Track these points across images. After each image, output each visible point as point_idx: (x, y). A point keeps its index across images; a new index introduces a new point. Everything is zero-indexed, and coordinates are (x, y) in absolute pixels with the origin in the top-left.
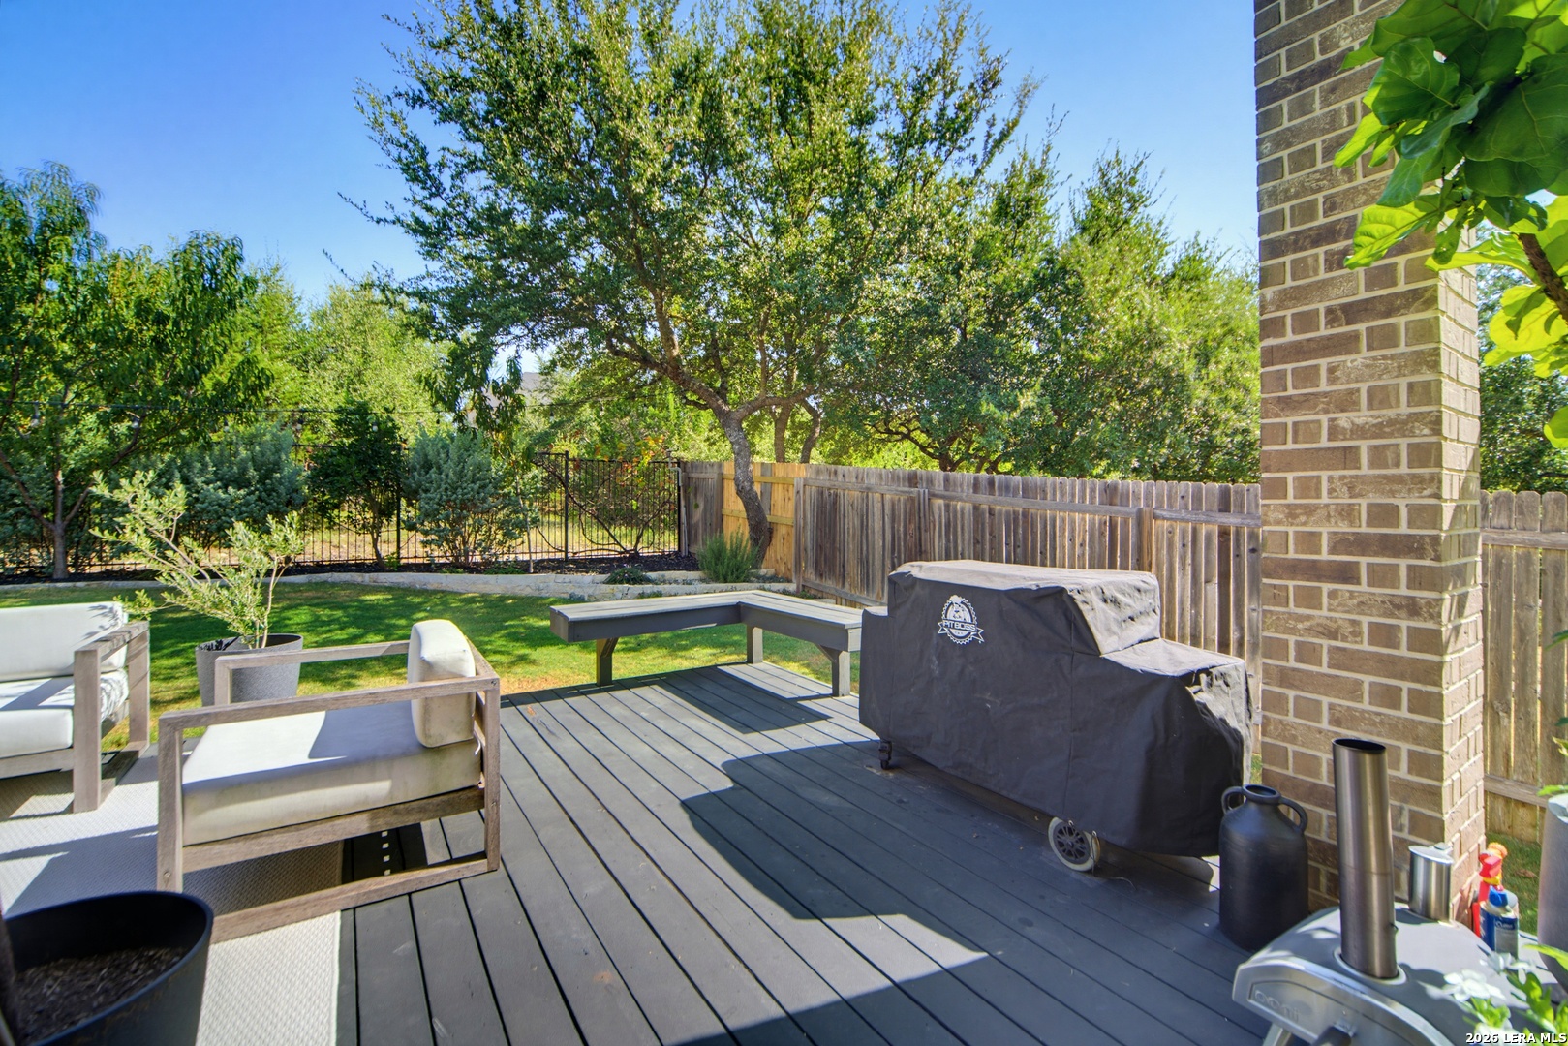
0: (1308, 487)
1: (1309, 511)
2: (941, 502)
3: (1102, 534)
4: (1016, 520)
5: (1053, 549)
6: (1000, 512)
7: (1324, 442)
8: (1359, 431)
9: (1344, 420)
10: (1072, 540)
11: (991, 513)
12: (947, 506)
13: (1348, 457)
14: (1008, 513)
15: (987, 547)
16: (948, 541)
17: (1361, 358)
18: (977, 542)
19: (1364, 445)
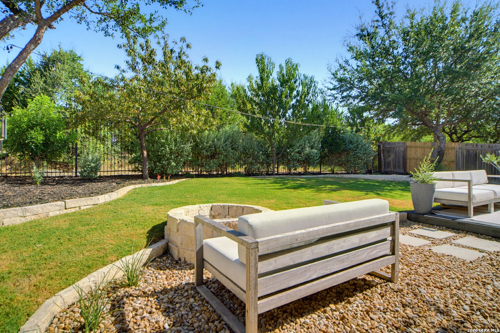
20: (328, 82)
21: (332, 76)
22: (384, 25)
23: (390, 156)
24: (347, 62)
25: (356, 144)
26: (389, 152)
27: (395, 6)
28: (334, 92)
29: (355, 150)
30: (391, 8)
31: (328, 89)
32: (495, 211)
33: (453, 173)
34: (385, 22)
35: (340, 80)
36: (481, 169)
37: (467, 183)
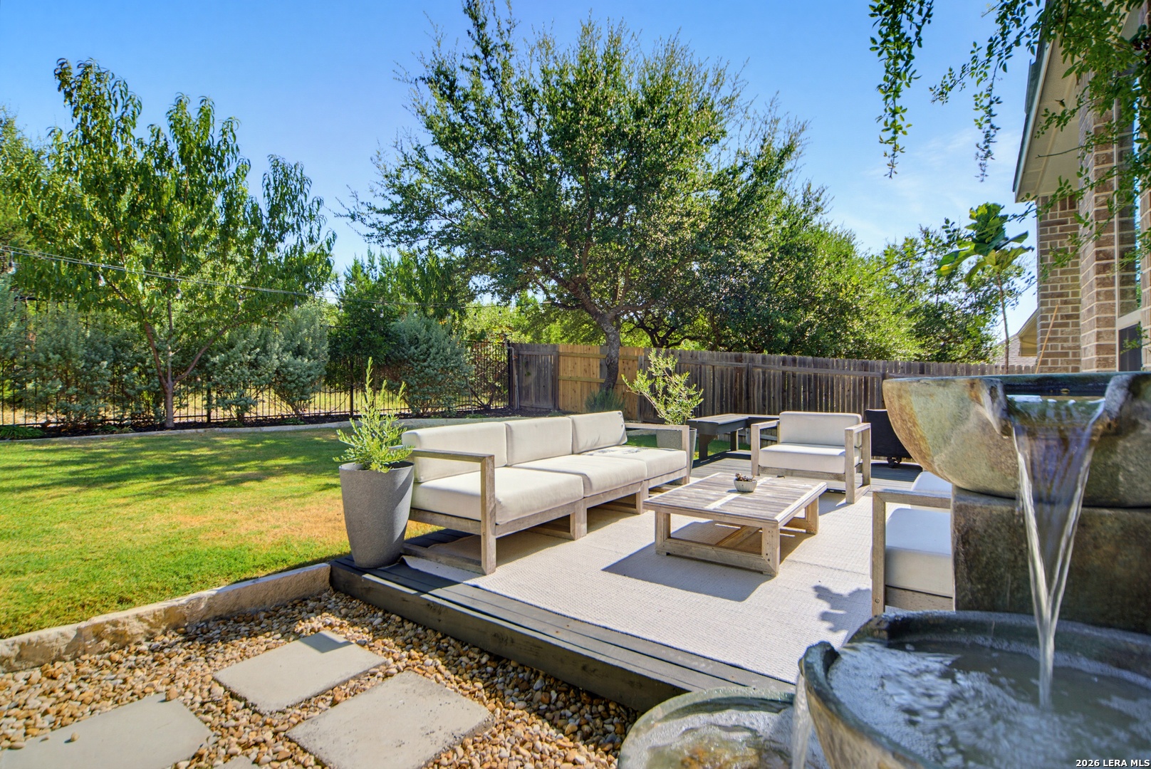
0: (1054, 362)
1: (1055, 368)
2: (760, 370)
3: (860, 385)
4: (810, 379)
5: (832, 393)
6: (800, 376)
7: (1060, 350)
8: (1070, 348)
9: (1065, 345)
10: (843, 388)
11: (794, 376)
12: (764, 373)
13: (1066, 354)
14: (805, 376)
15: (791, 393)
16: (764, 391)
17: (1070, 329)
18: (784, 391)
19: (1071, 352)
20: (378, 193)
21: (386, 181)
22: (491, 72)
23: (529, 374)
24: (421, 151)
25: (425, 346)
26: (527, 364)
27: (514, 32)
28: (388, 219)
29: (425, 360)
30: (506, 34)
31: (370, 208)
32: (589, 529)
33: (508, 427)
34: (493, 65)
35: (402, 191)
36: (610, 409)
37: (479, 465)
